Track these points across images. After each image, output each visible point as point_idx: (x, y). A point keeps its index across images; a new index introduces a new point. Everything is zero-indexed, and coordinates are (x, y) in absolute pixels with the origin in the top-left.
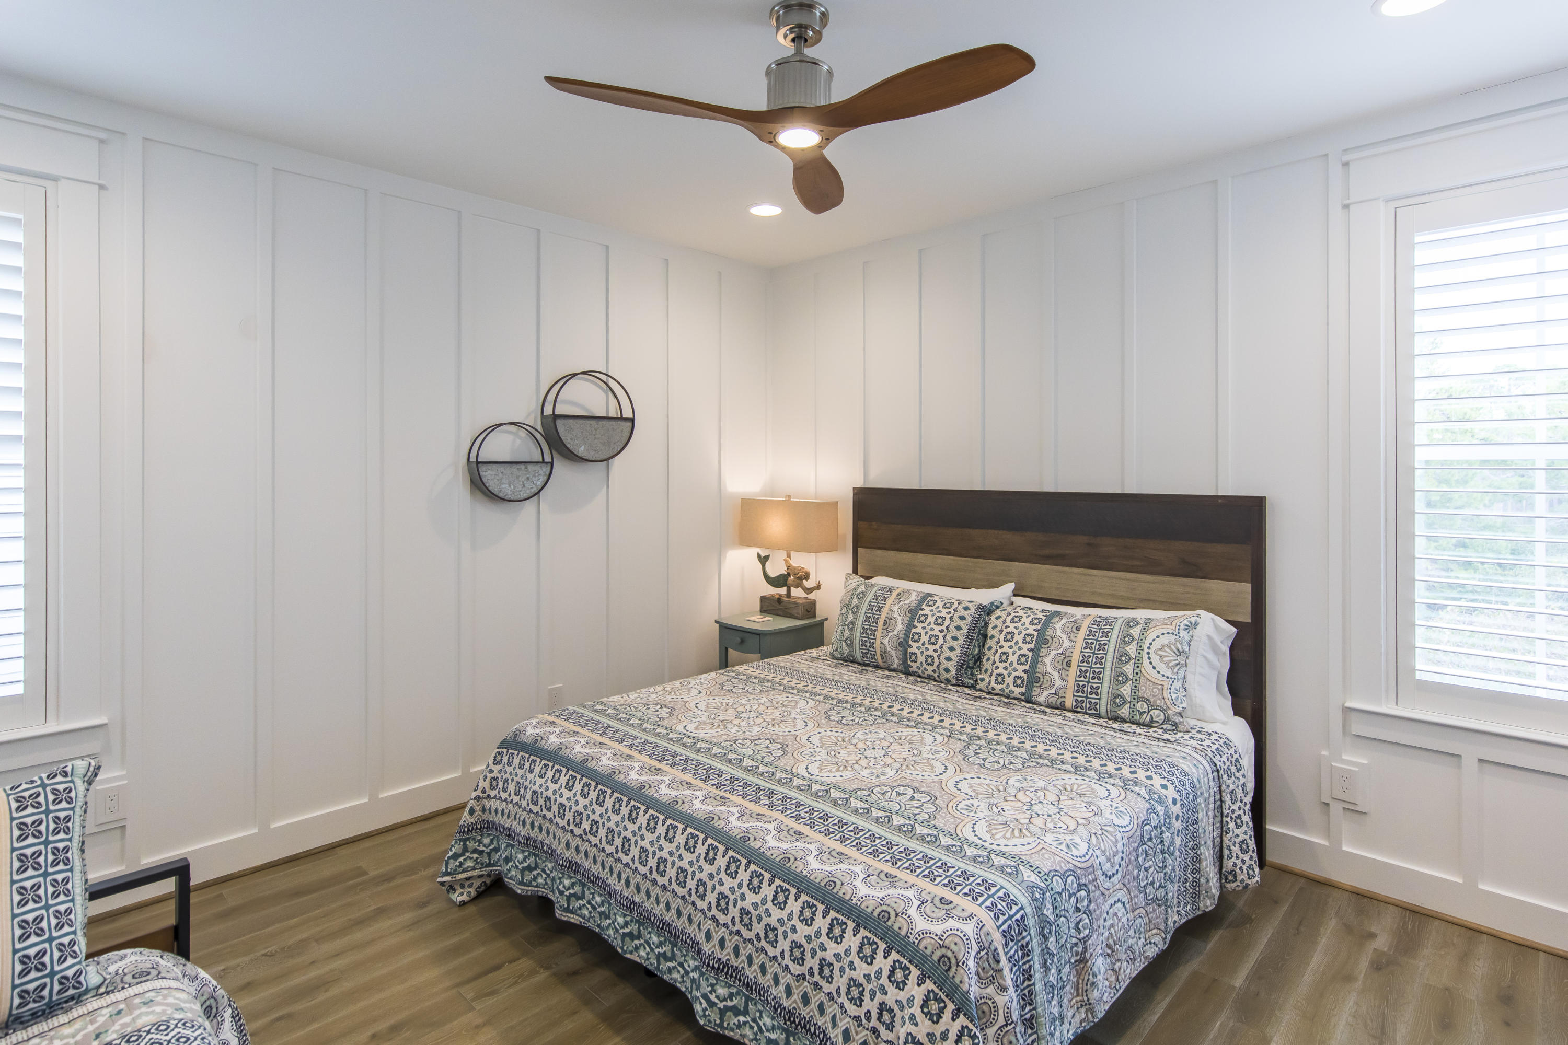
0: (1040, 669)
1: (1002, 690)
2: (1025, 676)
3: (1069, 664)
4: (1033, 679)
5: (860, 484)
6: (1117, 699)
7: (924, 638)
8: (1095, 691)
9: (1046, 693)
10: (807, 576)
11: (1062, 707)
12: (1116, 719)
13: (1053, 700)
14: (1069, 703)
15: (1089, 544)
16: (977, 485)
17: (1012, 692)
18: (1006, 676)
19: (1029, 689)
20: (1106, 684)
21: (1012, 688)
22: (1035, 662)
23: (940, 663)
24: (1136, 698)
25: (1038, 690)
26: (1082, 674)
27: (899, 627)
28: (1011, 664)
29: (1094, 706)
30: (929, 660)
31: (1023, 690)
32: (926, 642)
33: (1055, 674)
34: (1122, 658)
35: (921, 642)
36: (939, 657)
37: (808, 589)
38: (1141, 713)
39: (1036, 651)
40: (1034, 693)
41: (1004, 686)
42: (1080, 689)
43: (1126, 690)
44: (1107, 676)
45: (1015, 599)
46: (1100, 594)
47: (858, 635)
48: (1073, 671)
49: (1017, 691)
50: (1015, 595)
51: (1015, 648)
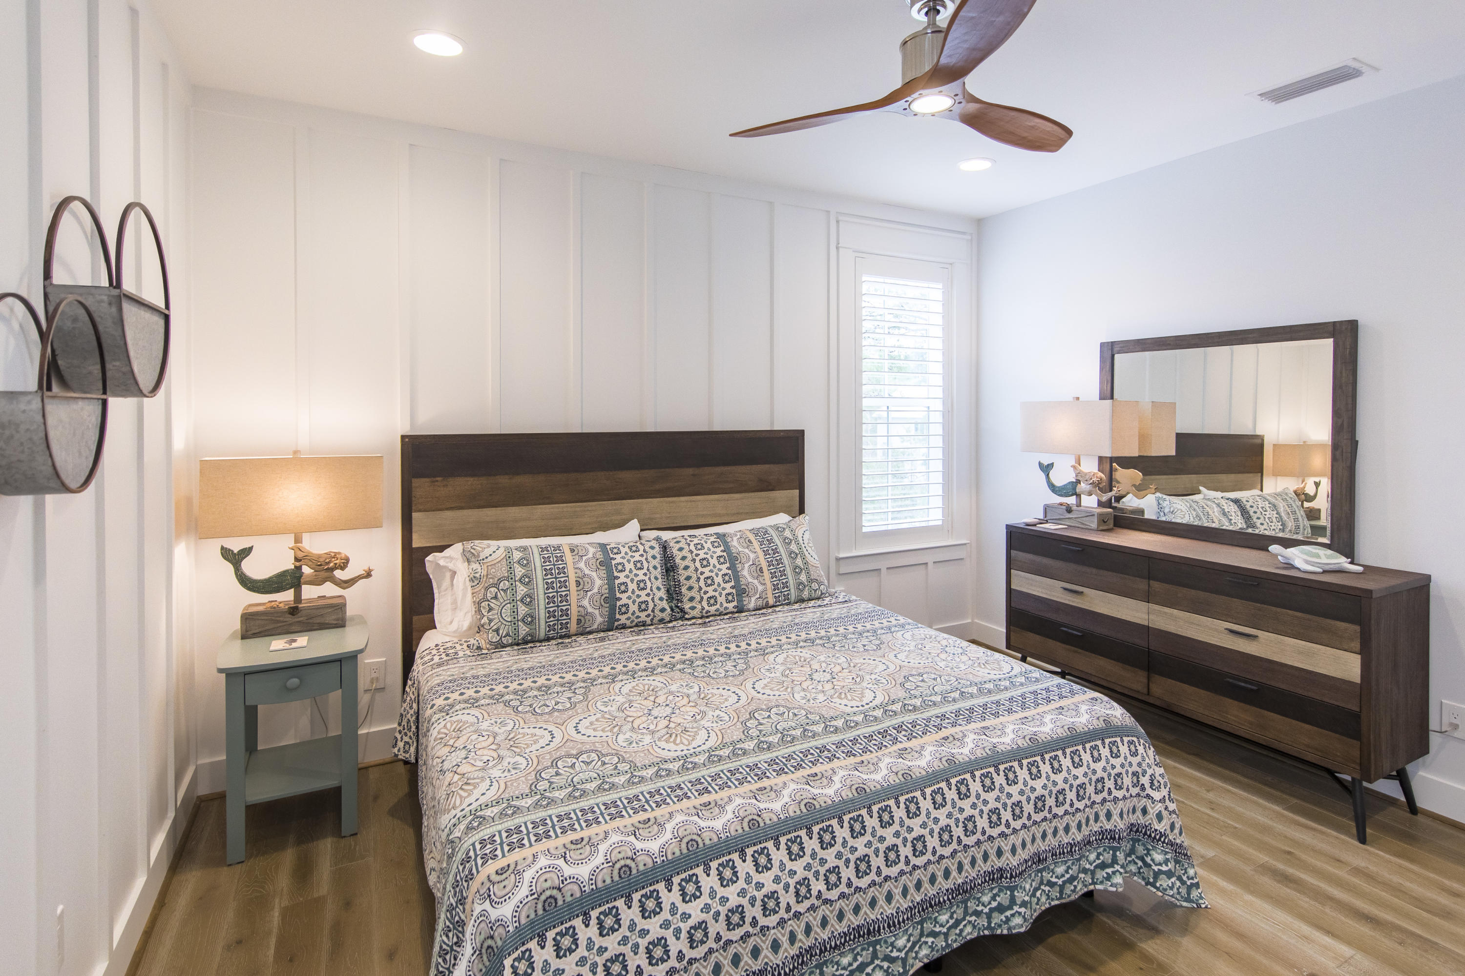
0: (743, 581)
1: (717, 610)
2: (734, 591)
3: (761, 570)
4: (741, 592)
5: (408, 431)
6: (800, 586)
7: (632, 586)
8: (786, 585)
9: (753, 599)
10: (344, 564)
11: (767, 606)
12: (802, 601)
13: (760, 603)
14: (771, 602)
15: (694, 475)
16: (575, 428)
17: (726, 608)
18: (718, 596)
19: (740, 601)
20: (790, 578)
21: (725, 605)
22: (736, 576)
23: (655, 605)
24: (811, 581)
25: (747, 599)
26: (773, 575)
27: (598, 582)
28: (719, 585)
29: (787, 597)
30: (643, 606)
31: (735, 603)
32: (636, 589)
33: (756, 582)
34: (793, 555)
35: (630, 590)
36: (653, 599)
37: (346, 582)
38: (815, 591)
39: (732, 567)
40: (745, 603)
41: (718, 606)
42: (775, 587)
43: (803, 577)
44: (789, 571)
45: (644, 534)
46: (703, 516)
47: (542, 607)
48: (767, 575)
49: (731, 606)
50: (642, 530)
51: (716, 570)
